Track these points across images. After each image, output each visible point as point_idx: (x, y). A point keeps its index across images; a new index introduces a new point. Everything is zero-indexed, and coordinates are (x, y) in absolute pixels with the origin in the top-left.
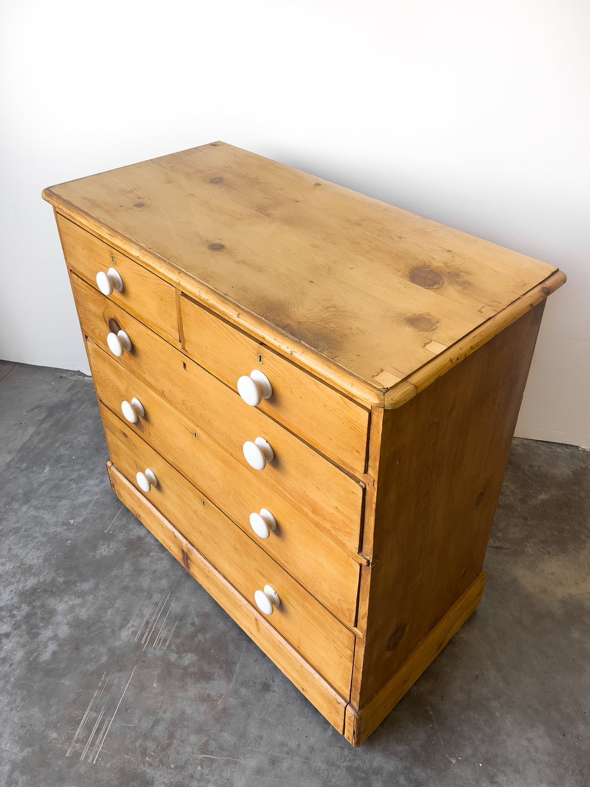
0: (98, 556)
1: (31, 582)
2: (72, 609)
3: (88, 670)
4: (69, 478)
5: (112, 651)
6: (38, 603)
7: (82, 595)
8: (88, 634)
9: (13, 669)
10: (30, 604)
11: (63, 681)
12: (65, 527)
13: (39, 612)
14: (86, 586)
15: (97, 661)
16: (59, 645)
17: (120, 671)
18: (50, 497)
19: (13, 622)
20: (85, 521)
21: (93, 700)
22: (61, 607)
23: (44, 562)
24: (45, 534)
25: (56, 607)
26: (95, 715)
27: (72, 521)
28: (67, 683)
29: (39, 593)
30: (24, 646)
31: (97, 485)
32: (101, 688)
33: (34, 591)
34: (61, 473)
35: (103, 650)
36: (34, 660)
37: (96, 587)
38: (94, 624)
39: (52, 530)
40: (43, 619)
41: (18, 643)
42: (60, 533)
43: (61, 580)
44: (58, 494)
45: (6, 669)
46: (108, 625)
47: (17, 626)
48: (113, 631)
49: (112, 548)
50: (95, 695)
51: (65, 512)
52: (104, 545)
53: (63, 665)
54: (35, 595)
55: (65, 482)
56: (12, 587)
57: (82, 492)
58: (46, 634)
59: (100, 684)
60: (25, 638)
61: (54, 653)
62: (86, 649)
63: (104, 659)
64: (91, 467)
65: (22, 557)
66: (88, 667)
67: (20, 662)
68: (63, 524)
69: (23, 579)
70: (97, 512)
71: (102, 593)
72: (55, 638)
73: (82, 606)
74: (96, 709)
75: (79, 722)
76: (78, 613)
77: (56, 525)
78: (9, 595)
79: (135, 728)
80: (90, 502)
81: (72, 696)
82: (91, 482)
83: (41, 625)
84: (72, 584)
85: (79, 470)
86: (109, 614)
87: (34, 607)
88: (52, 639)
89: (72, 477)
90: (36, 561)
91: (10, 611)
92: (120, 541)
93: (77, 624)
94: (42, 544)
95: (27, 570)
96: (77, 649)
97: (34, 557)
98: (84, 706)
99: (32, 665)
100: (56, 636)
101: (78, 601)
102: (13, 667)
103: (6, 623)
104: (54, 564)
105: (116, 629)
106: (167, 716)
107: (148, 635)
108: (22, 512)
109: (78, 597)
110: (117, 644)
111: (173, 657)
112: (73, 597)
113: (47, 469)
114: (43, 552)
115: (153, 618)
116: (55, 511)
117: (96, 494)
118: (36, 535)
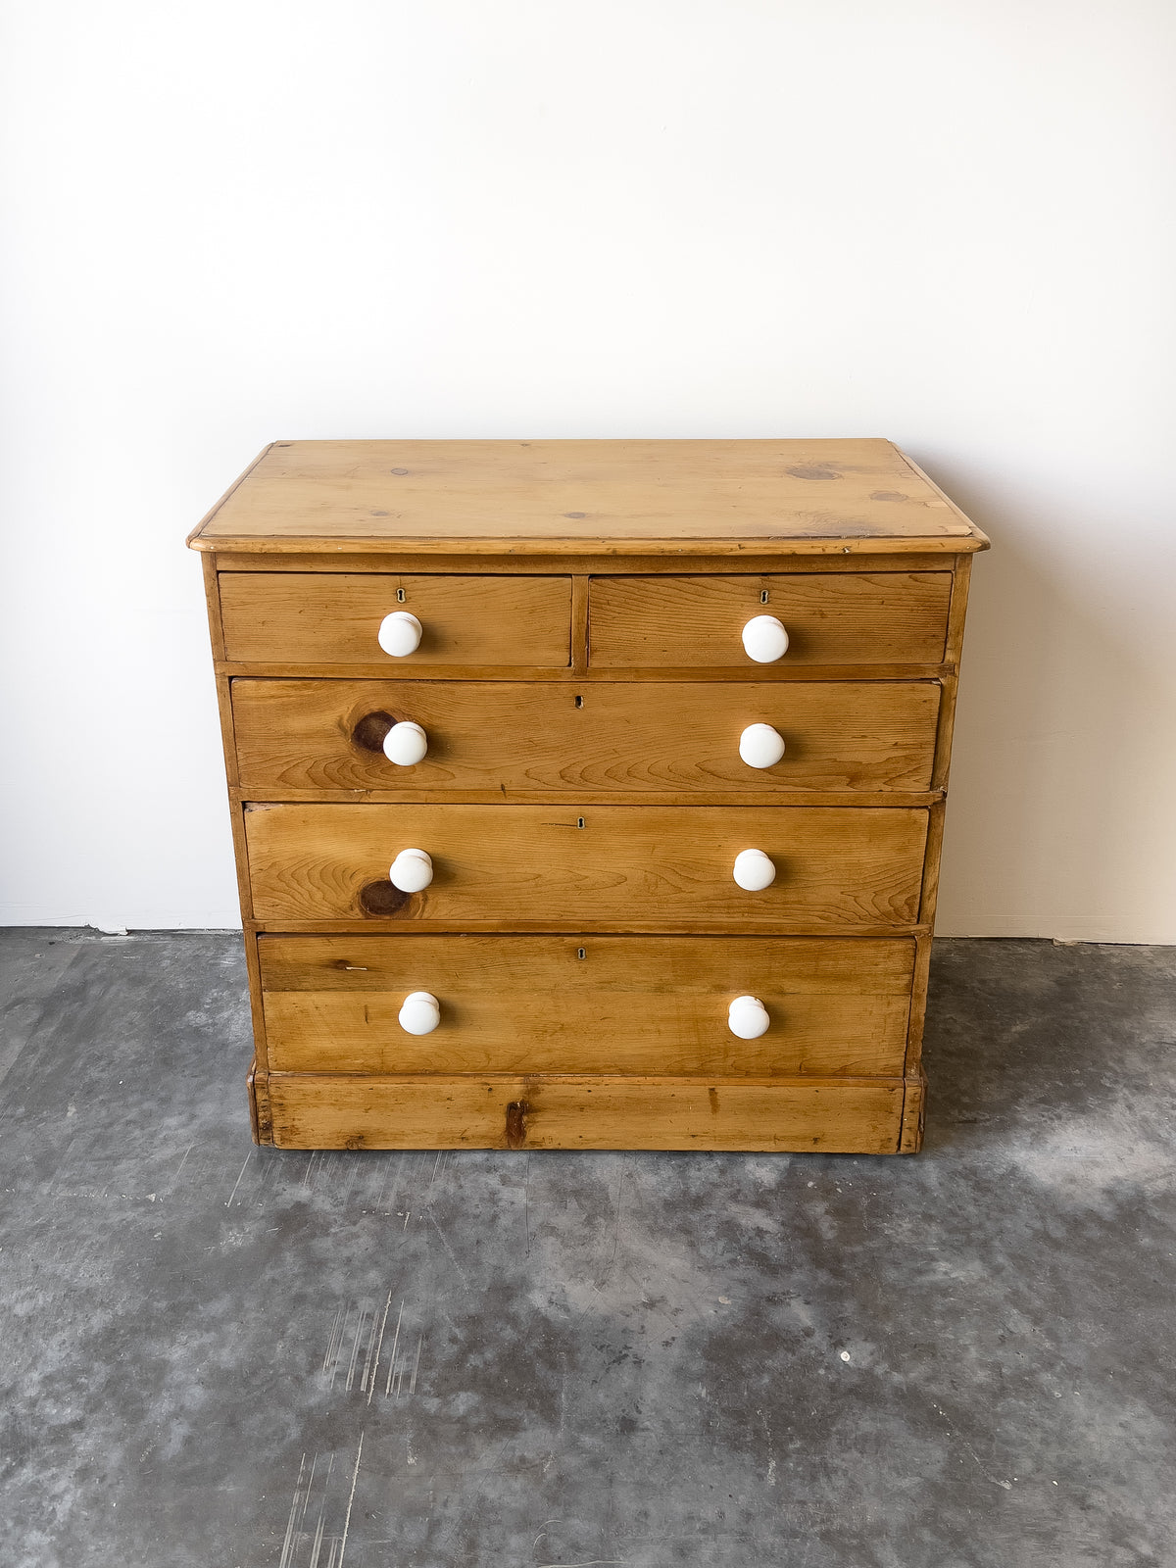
0: (225, 1251)
1: (99, 1320)
2: (200, 1353)
3: (267, 1458)
4: (123, 1120)
5: (306, 1416)
6: (126, 1356)
7: (214, 1324)
8: (248, 1393)
9: (110, 1486)
10: (108, 1360)
11: (221, 1488)
12: (142, 1209)
13: (133, 1370)
14: (219, 1307)
15: (283, 1438)
16: (194, 1424)
17: (334, 1448)
18: (94, 1160)
19: (83, 1400)
20: (179, 1191)
21: (294, 1510)
22: (176, 1354)
23: (117, 1278)
24: (103, 1228)
25: (166, 1356)
26: (306, 1537)
27: (152, 1197)
28: (231, 1489)
29: (124, 1336)
30: (119, 1438)
31: (184, 1126)
32: (303, 1487)
33: (110, 1333)
34: (104, 1113)
35: (288, 1416)
36: (150, 1459)
37: (239, 1307)
38: (254, 1373)
39: (115, 1218)
40: (145, 1383)
41: (105, 1435)
42: (135, 1221)
43: (163, 1305)
44: (108, 1152)
45: (93, 1488)
46: (282, 1370)
47: (93, 1405)
48: (298, 1380)
49: (249, 1233)
50: (296, 1500)
51: (133, 1182)
52: (231, 1229)
53: (211, 1459)
54: (115, 1342)
55: (117, 1128)
56: (64, 1335)
57: (156, 1142)
58: (162, 1407)
59: (300, 1480)
60: (119, 1424)
61: (188, 1441)
62: (252, 1424)
63: (294, 1433)
64: (163, 1094)
65: (67, 1277)
66: (266, 1453)
67: (121, 1470)
68: (136, 1204)
69: (80, 1317)
70: (199, 1173)
71: (253, 1315)
72: (180, 1412)
73: (221, 1344)
74: (307, 1525)
75: (277, 1556)
76: (216, 1359)
77: (120, 1208)
78: (60, 1350)
79: (394, 1544)
80: (179, 1156)
81: (247, 1512)
82: (172, 1121)
83: (145, 1394)
84: (187, 1309)
85: (140, 1103)
86: (278, 1350)
87: (120, 1363)
88: (175, 1415)
89: (128, 1118)
90: (98, 1280)
91: (72, 1380)
92: (263, 1217)
93: (219, 1378)
94: (102, 1247)
95: (85, 1298)
96: (232, 1423)
97: (92, 1273)
98: (280, 1523)
99: (147, 1469)
100: (182, 1408)
101: (209, 1338)
102: (109, 1481)
103: (69, 1404)
104: (139, 1280)
105: (304, 1374)
106: (453, 1511)
107: (370, 1374)
108: (41, 1195)
109: (208, 1331)
110: (313, 1401)
111: (432, 1405)
112: (196, 1332)
113: (72, 1110)
114: (108, 1261)
115: (372, 1342)
116: (110, 1183)
117: (188, 1141)
118: (84, 1232)
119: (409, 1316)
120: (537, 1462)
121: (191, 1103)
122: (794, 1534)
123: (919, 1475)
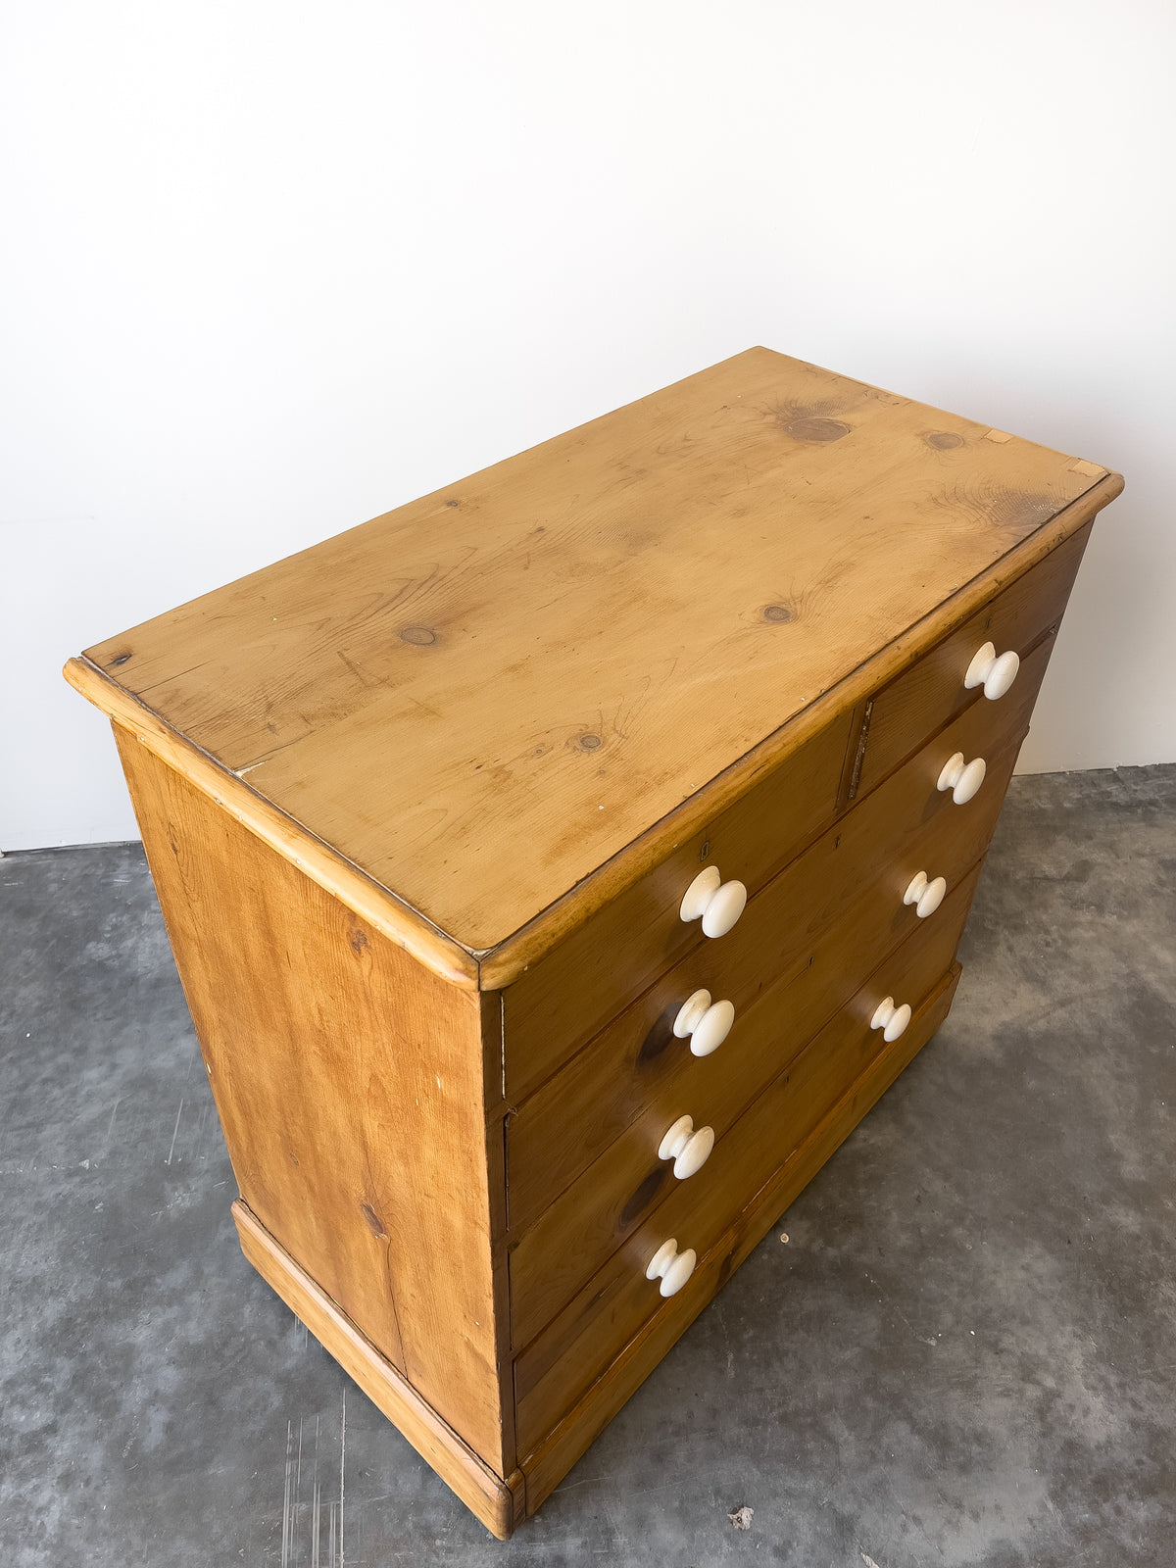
0: (174, 1214)
1: (53, 1311)
2: (166, 1331)
3: (253, 1432)
4: (38, 1079)
5: (284, 1381)
6: (88, 1346)
7: (176, 1297)
8: (223, 1366)
9: (97, 1488)
10: (70, 1353)
11: (211, 1473)
12: (77, 1179)
13: (98, 1360)
14: (177, 1277)
15: (265, 1410)
16: (173, 1408)
17: (318, 1410)
18: (15, 1129)
19: (51, 1401)
20: (114, 1153)
21: (287, 1482)
22: (141, 1336)
23: (63, 1260)
24: (39, 1207)
25: (130, 1340)
26: (304, 1507)
27: (86, 1164)
28: (222, 1471)
29: (81, 1325)
30: (97, 1436)
31: (106, 1078)
32: (294, 1456)
33: (67, 1324)
34: (15, 1073)
35: (266, 1384)
36: (132, 1454)
37: (198, 1274)
38: (225, 1344)
39: (49, 1194)
40: (113, 1372)
41: (81, 1435)
42: (72, 1194)
43: (118, 1283)
44: (29, 1119)
45: (79, 1492)
46: (253, 1336)
47: (63, 1405)
48: (271, 1344)
49: (196, 1190)
50: (288, 1471)
51: (61, 1149)
52: (175, 1189)
53: (197, 1443)
54: (74, 1333)
55: (34, 1089)
56: (17, 1333)
57: (79, 1101)
58: (135, 1396)
59: (289, 1449)
60: (93, 1421)
61: (169, 1427)
62: (232, 1398)
63: (276, 1401)
64: (77, 1044)
65: (9, 1267)
66: (251, 1427)
67: (105, 1469)
68: (70, 1175)
69: (31, 1310)
70: (132, 1130)
71: (214, 1280)
72: (155, 1398)
73: (186, 1318)
74: (303, 1495)
75: (278, 1533)
76: (183, 1334)
77: (53, 1180)
78: (16, 1351)
79: (391, 1499)
80: (107, 1114)
81: (242, 1492)
82: (92, 1074)
83: (115, 1384)
84: (144, 1285)
85: (52, 1057)
86: (246, 1316)
87: (84, 1355)
88: (150, 1402)
89: (44, 1076)
90: (43, 1266)
91: (35, 1381)
92: (207, 1171)
93: (190, 1355)
94: (40, 1229)
95: (32, 1289)
96: (212, 1402)
97: (35, 1259)
98: (275, 1498)
99: (132, 1465)
100: (156, 1393)
101: (173, 1312)
102: (93, 1484)
103: (37, 1408)
104: (88, 1259)
105: (276, 1337)
109: (170, 1305)
110: (290, 1363)
112: (158, 1308)
114: (51, 1243)
116: (37, 1153)
117: (114, 1095)
118: (18, 1214)
121: (109, 1050)
122: (756, 1422)
123: (858, 1345)
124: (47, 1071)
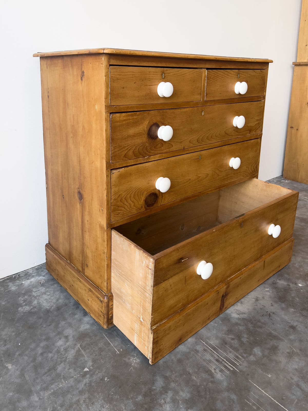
0: (137, 366)
2: (174, 401)
4: (38, 355)
5: (229, 389)
7: (165, 389)
8: (206, 398)
12: (88, 376)
14: (159, 383)
15: (234, 402)
17: (249, 391)
18: (44, 374)
20: (94, 361)
23: (110, 403)
24: (81, 392)
27: (86, 369)
31: (67, 341)
32: (258, 408)
34: (26, 358)
35: (226, 394)
37: (166, 378)
38: (199, 392)
39: (81, 386)
42: (91, 382)
43: (140, 398)
44: (47, 368)
46: (205, 383)
48: (213, 382)
51: (71, 371)
52: (129, 359)
55: (40, 359)
57: (63, 353)
59: (255, 408)
62: (220, 406)
63: (234, 397)
64: (44, 337)
68: (83, 376)
70: (94, 351)
71: (173, 376)
73: (177, 393)
76: (181, 398)
77: (78, 381)
79: (298, 399)
80: (79, 351)
82: (60, 343)
84: (150, 392)
85: (37, 346)
86: (195, 379)
89: (40, 353)
93: (191, 403)
94: (90, 399)
101: (170, 394)
104: (120, 397)
105: (212, 379)
106: (296, 379)
107: (228, 364)
108: (36, 402)
109: (167, 392)
110: (225, 384)
111: (252, 358)
112: (164, 396)
113: (10, 366)
114: (99, 401)
115: (215, 356)
116: (62, 377)
117: (75, 345)
118: (74, 400)
119: (214, 342)
120: (292, 351)
121: (59, 333)
124: (40, 351)
